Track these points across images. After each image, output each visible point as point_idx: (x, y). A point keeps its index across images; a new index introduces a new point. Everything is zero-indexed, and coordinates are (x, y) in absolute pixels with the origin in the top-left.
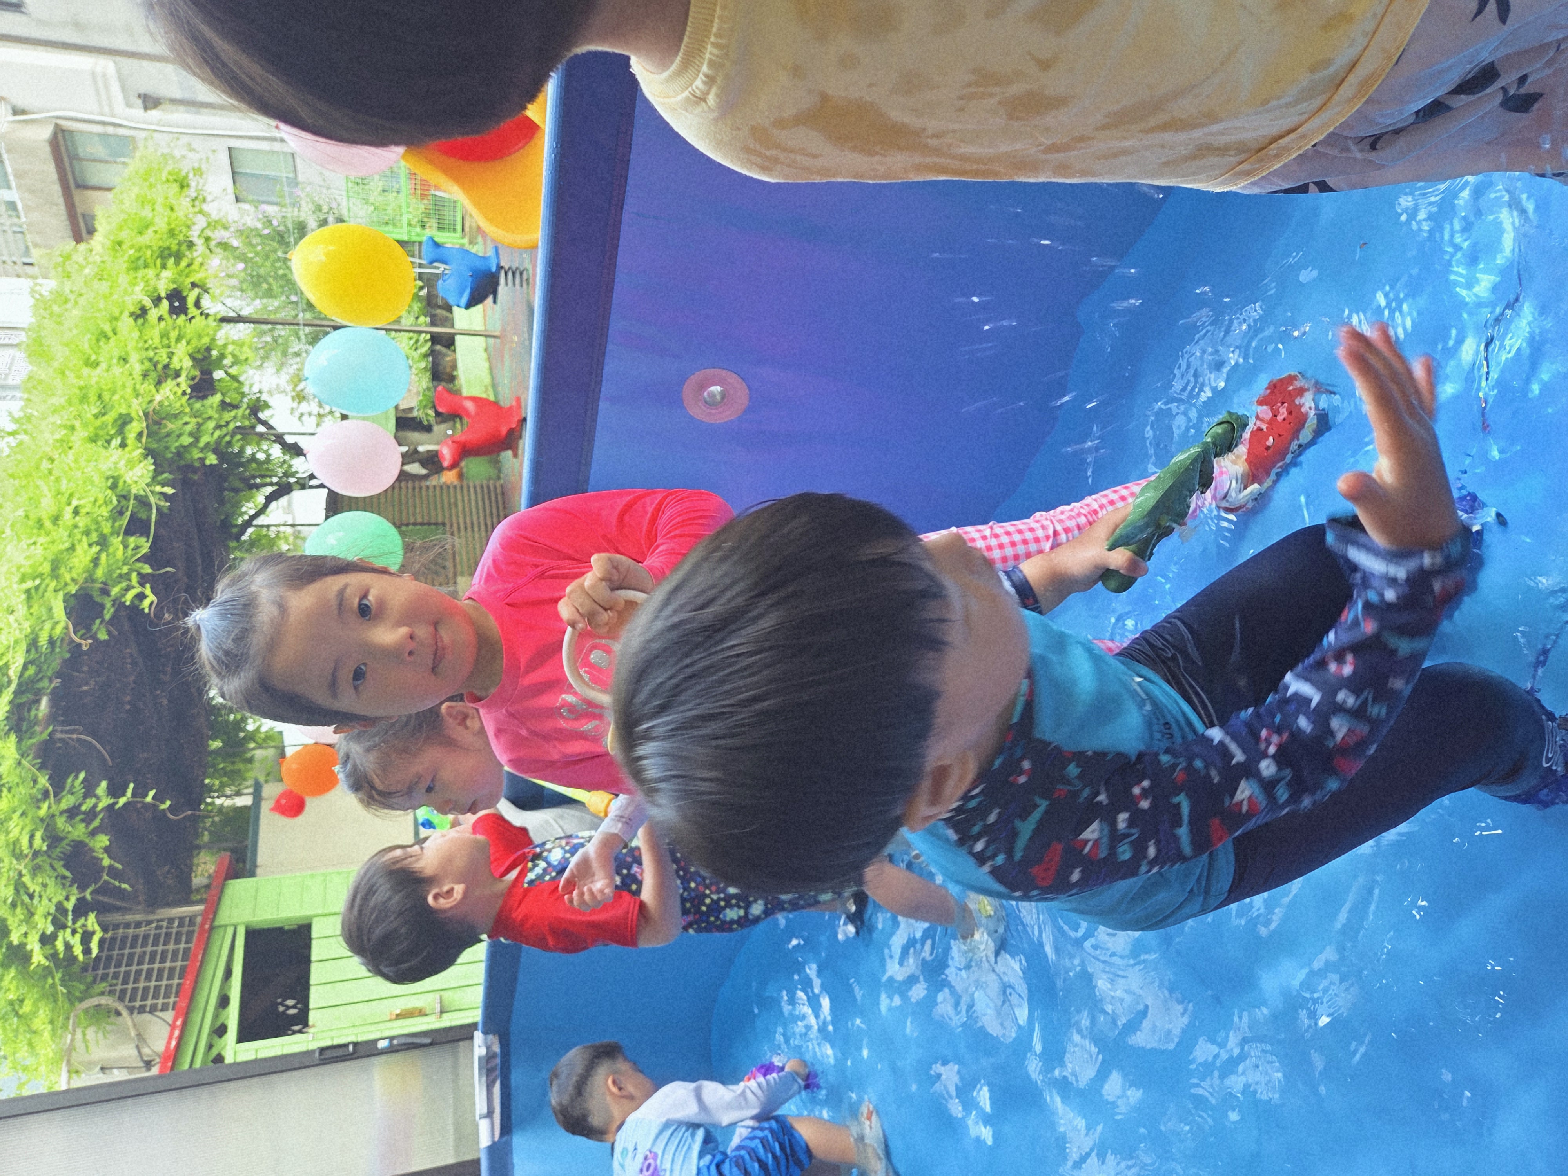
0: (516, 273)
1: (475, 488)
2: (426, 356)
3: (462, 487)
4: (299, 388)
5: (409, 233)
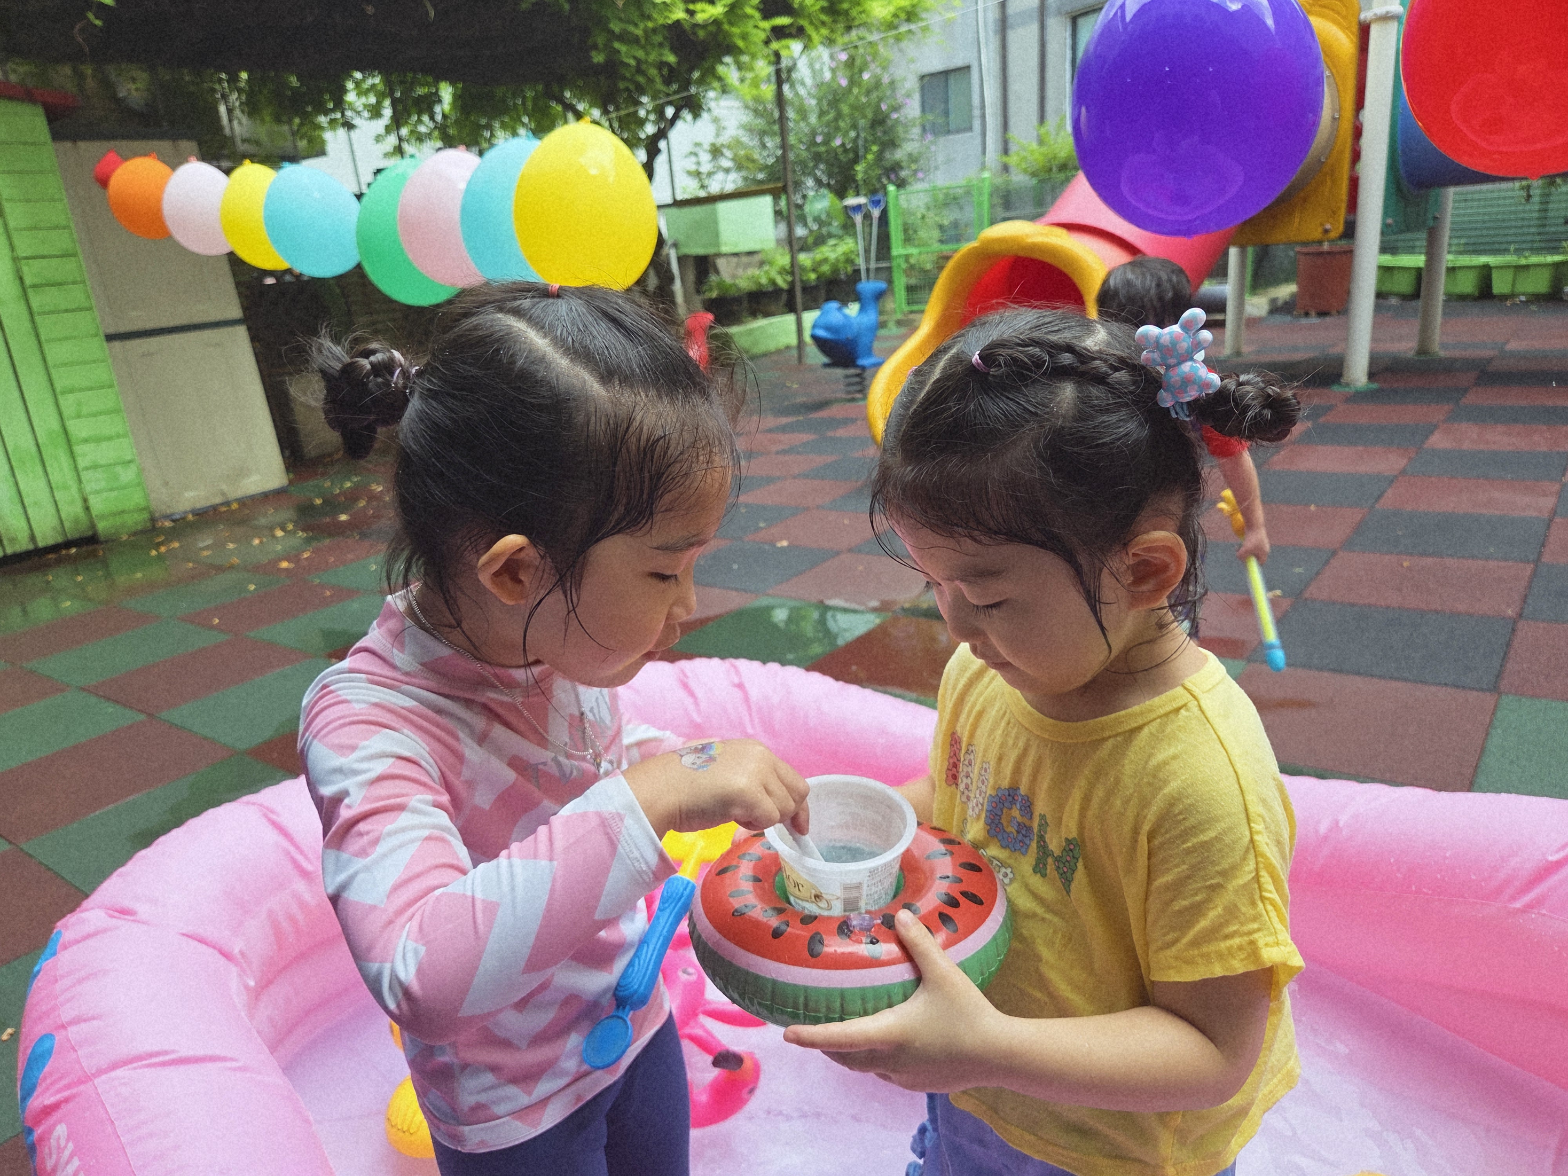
5: (900, 256)
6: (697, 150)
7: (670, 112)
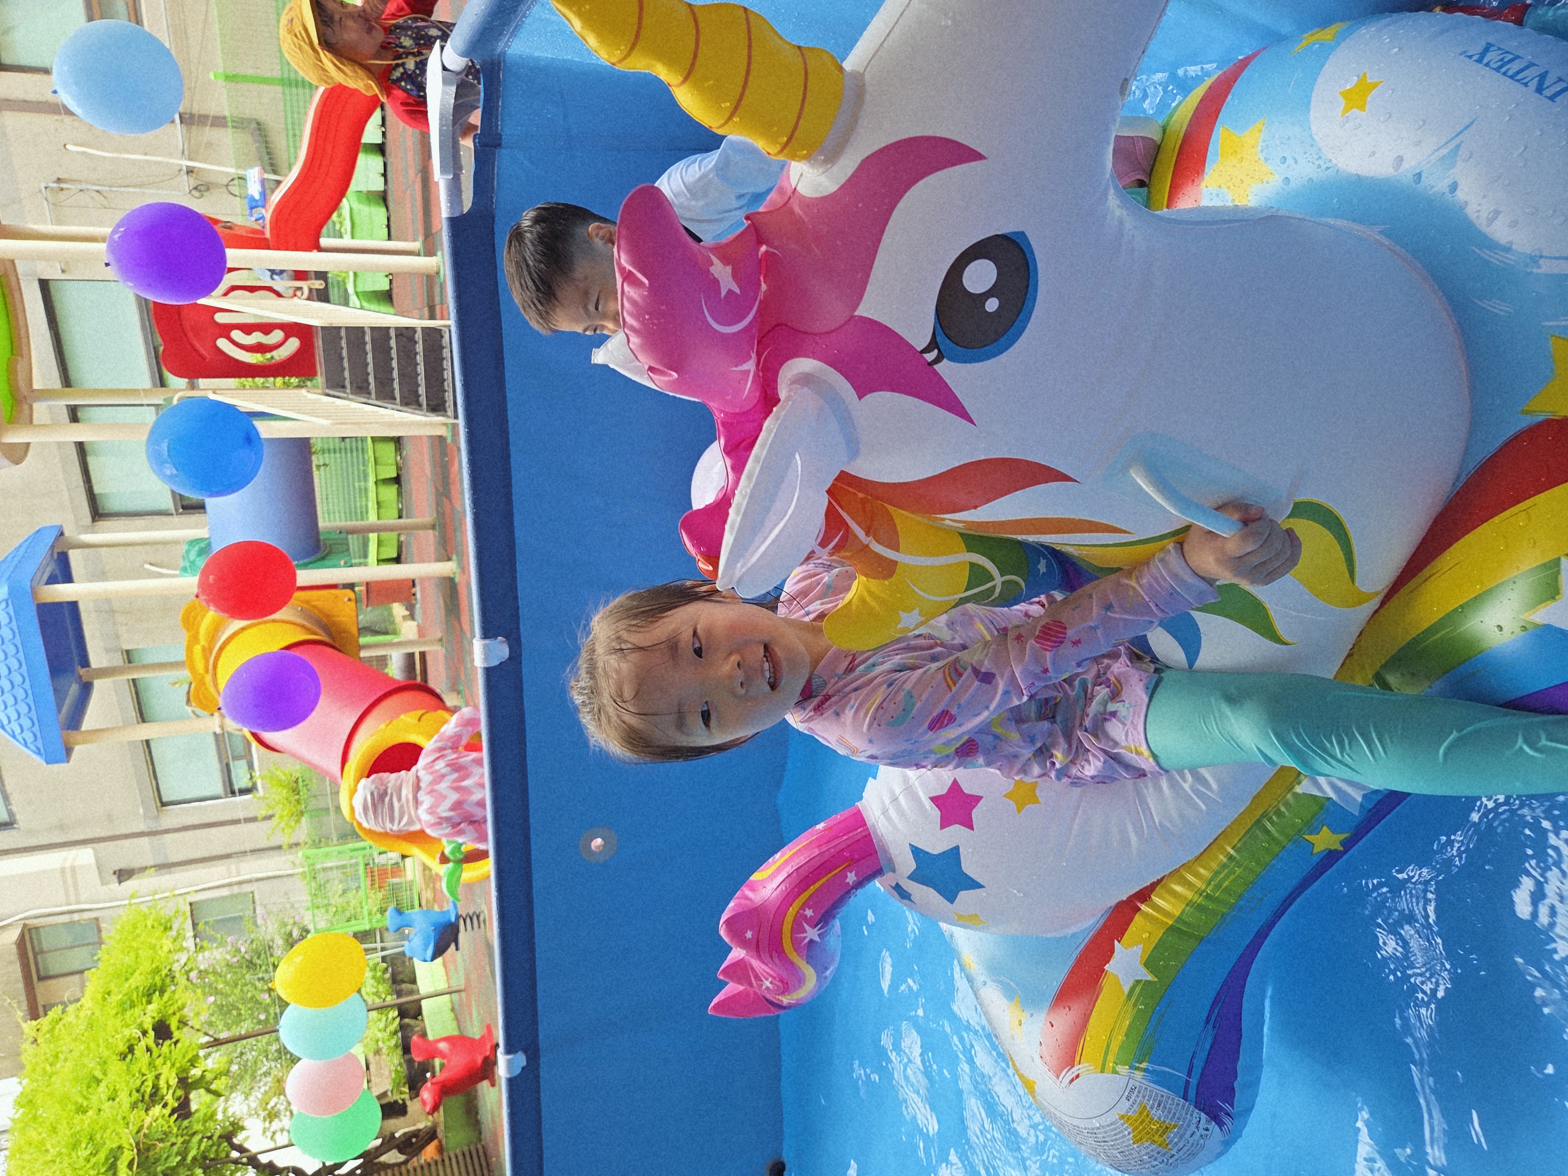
0: (475, 918)
1: (456, 1157)
2: (396, 1033)
3: (443, 1161)
4: (269, 1107)
5: (370, 921)
6: (269, 1134)
7: (235, 1154)
